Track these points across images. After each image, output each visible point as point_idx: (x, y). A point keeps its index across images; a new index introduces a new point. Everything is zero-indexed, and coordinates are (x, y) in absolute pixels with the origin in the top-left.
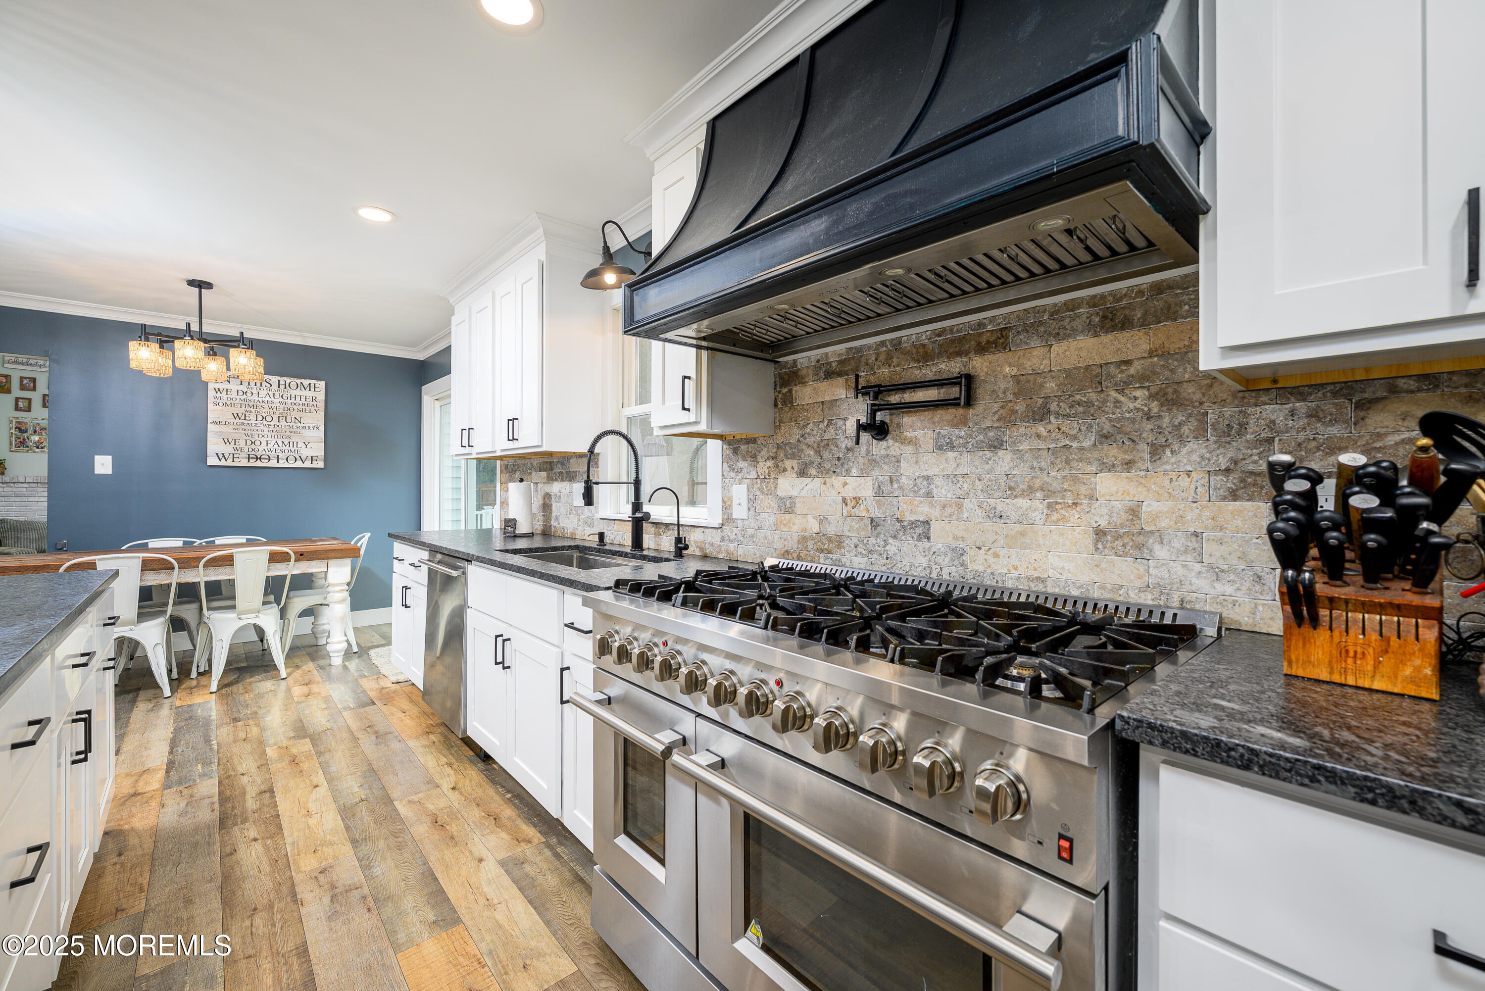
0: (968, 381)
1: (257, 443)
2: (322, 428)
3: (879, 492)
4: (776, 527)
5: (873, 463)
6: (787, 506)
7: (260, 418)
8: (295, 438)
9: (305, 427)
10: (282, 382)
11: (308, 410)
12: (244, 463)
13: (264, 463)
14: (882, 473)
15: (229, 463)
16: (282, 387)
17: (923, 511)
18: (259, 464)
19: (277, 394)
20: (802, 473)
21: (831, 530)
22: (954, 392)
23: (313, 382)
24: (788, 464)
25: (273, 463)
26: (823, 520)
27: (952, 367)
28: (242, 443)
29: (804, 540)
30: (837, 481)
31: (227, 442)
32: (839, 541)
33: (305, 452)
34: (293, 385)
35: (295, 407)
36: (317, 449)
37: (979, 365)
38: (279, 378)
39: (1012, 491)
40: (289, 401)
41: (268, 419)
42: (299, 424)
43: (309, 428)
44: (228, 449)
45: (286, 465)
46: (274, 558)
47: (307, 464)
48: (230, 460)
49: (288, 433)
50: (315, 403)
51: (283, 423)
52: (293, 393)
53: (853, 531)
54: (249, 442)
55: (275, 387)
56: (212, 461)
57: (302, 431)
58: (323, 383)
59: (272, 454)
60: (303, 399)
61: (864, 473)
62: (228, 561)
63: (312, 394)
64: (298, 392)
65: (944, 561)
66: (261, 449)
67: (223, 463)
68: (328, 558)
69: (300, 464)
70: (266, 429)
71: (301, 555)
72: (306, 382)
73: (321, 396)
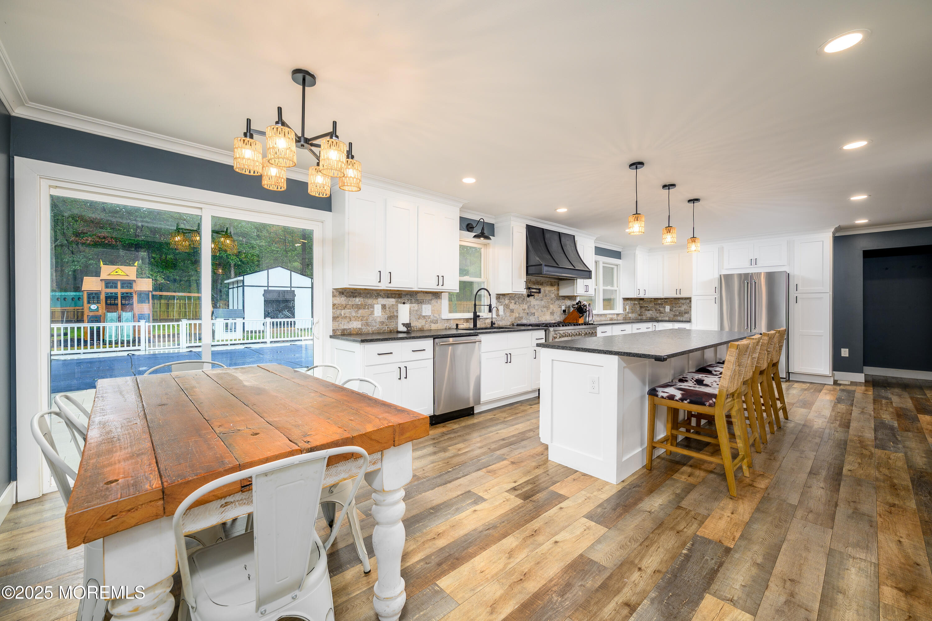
0: (539, 289)
3: (528, 308)
4: (510, 316)
5: (527, 302)
6: (512, 311)
14: (528, 304)
17: (534, 311)
20: (515, 304)
21: (521, 316)
22: (538, 291)
24: (512, 301)
26: (519, 314)
27: (537, 287)
29: (516, 318)
30: (522, 305)
32: (522, 318)
37: (540, 287)
39: (544, 307)
53: (524, 315)
61: (526, 304)
65: (537, 319)
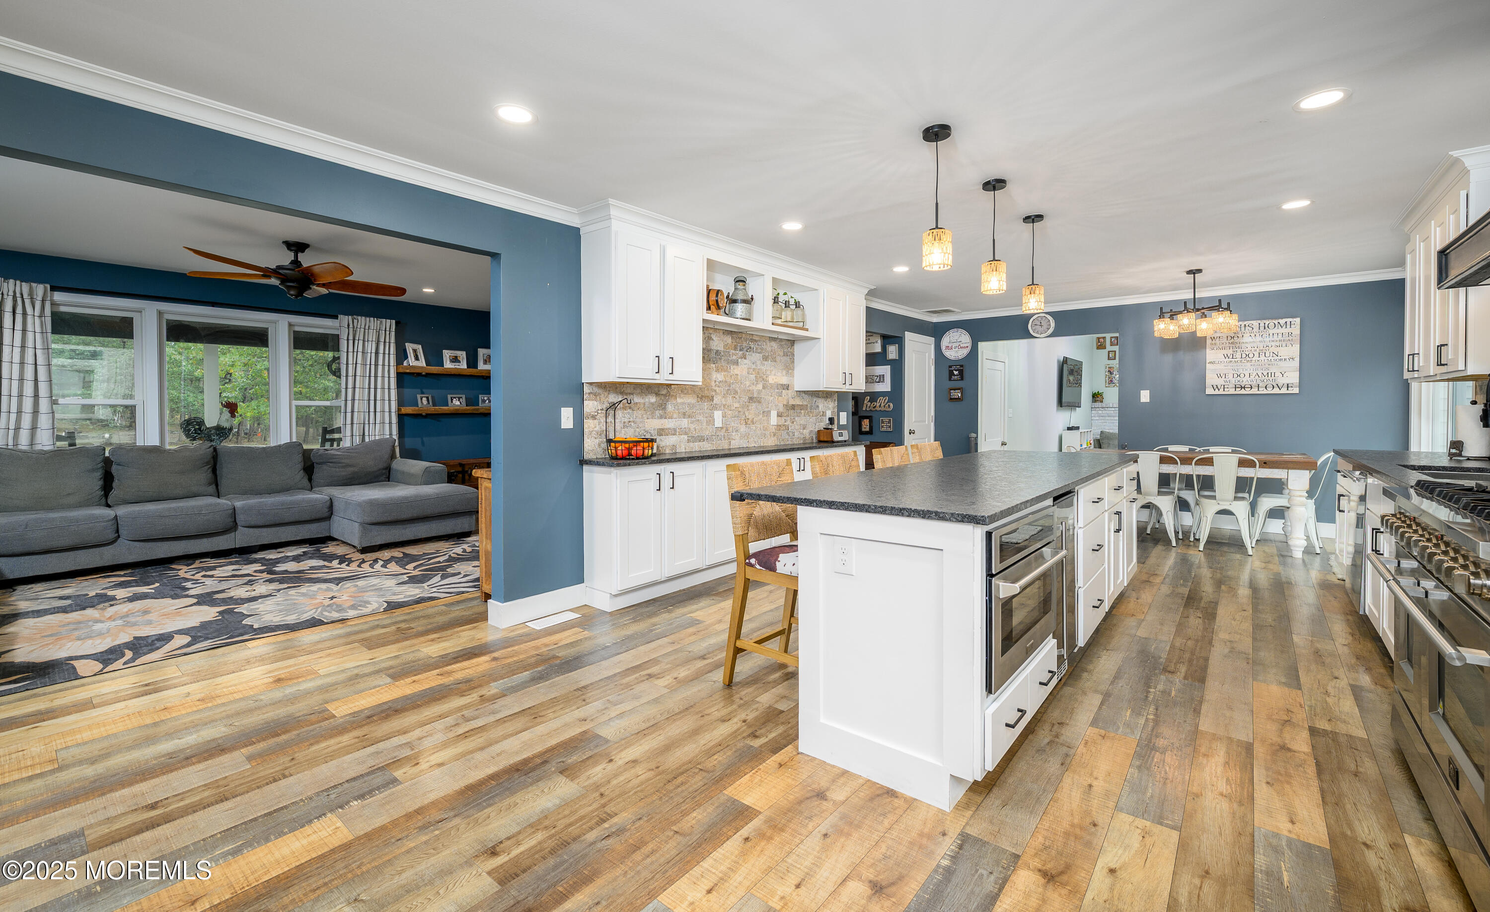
1: (1242, 375)
2: (1297, 359)
7: (1244, 356)
8: (1273, 370)
9: (1281, 360)
10: (1262, 325)
11: (1284, 345)
12: (1232, 391)
13: (1247, 391)
15: (1221, 392)
16: (1262, 328)
18: (1243, 392)
19: (1257, 335)
23: (1288, 320)
25: (1255, 391)
28: (1231, 376)
31: (1219, 376)
33: (1282, 381)
34: (1272, 325)
35: (1273, 344)
36: (1293, 377)
38: (1259, 322)
40: (1268, 339)
41: (1251, 355)
42: (1276, 358)
43: (1285, 359)
44: (1220, 382)
45: (1265, 392)
46: (1242, 463)
47: (1284, 391)
48: (1222, 390)
49: (1267, 365)
50: (1290, 338)
51: (1262, 357)
52: (1271, 332)
54: (1236, 376)
55: (1256, 329)
56: (1209, 391)
57: (1280, 363)
58: (1298, 320)
59: (1254, 384)
60: (1280, 336)
62: (1209, 462)
63: (1289, 330)
64: (1276, 331)
66: (1245, 380)
67: (1217, 392)
68: (1288, 468)
69: (1276, 391)
70: (1249, 364)
71: (1265, 463)
72: (1282, 321)
73: (1296, 330)
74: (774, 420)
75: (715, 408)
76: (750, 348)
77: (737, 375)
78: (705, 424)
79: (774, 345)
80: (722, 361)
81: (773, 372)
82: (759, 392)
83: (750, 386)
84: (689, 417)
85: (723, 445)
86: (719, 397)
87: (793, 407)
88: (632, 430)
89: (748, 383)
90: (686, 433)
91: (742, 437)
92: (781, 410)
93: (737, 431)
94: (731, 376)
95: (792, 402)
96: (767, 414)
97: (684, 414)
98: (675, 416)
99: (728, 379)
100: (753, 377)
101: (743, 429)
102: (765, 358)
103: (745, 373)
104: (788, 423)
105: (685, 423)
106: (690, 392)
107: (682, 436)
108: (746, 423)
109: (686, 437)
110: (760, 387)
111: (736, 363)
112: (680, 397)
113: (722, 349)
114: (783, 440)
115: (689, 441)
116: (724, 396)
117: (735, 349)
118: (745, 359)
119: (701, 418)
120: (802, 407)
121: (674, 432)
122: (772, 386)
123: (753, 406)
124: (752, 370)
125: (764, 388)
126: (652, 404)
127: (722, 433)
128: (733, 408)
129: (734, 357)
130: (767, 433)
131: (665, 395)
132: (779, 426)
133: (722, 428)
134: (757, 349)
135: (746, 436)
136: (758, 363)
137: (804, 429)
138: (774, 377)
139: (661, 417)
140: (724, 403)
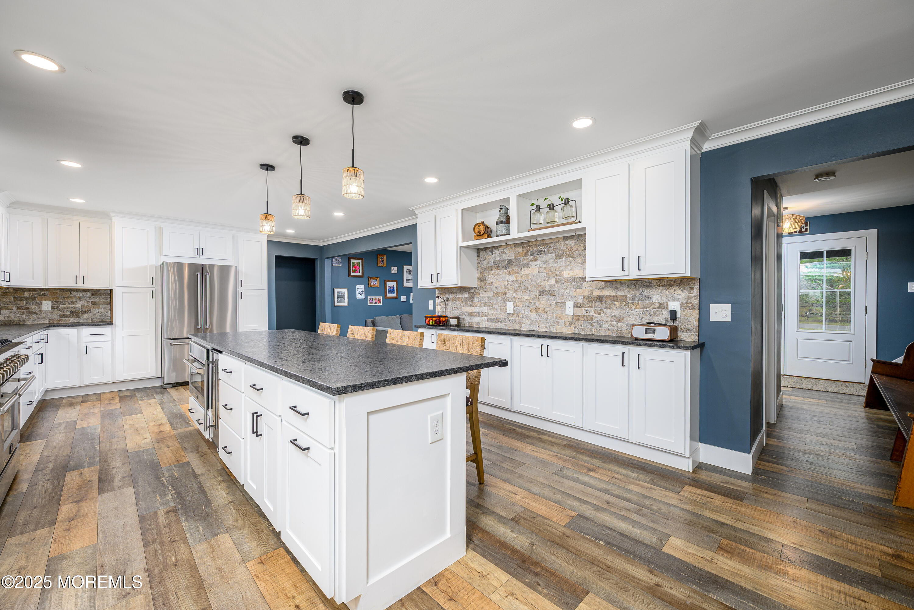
74: (570, 309)
75: (507, 300)
76: (541, 251)
77: (528, 274)
78: (499, 311)
79: (570, 243)
80: (513, 266)
81: (569, 267)
82: (551, 286)
83: (540, 282)
84: (488, 306)
85: (516, 327)
86: (511, 292)
87: (600, 299)
88: (456, 312)
89: (539, 280)
90: (486, 316)
91: (532, 322)
92: (580, 300)
93: (527, 317)
94: (522, 276)
95: (597, 293)
96: (562, 305)
97: (485, 304)
98: (479, 305)
99: (519, 279)
100: (544, 274)
101: (533, 316)
102: (559, 256)
103: (536, 272)
104: (592, 313)
105: (485, 309)
106: (488, 290)
107: (484, 318)
108: (537, 312)
109: (486, 318)
110: (553, 281)
111: (527, 266)
112: (482, 294)
113: (514, 257)
114: (584, 330)
115: (488, 321)
116: (515, 291)
117: (526, 255)
118: (536, 261)
119: (496, 306)
120: (614, 299)
121: (478, 315)
122: (567, 280)
123: (544, 298)
124: (542, 269)
125: (557, 282)
126: (466, 298)
127: (514, 317)
128: (523, 300)
129: (525, 262)
130: (561, 321)
131: (473, 293)
132: (577, 317)
133: (513, 314)
134: (548, 251)
135: (538, 322)
136: (550, 262)
137: (619, 321)
138: (570, 272)
139: (471, 306)
140: (516, 296)
